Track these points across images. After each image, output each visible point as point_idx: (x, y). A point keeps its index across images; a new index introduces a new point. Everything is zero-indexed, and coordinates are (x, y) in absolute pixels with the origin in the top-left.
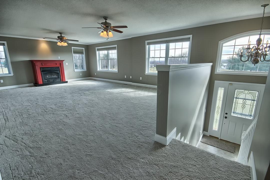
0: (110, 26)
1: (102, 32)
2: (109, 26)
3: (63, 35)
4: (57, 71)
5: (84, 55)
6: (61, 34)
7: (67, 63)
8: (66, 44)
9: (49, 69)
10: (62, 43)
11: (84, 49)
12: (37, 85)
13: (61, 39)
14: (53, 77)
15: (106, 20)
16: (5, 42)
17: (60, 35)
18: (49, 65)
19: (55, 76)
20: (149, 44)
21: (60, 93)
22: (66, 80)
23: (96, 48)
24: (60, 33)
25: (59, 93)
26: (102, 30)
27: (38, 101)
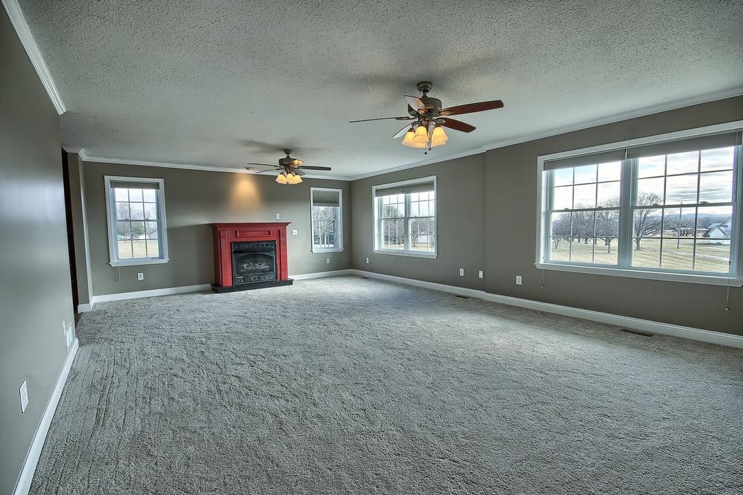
0: (439, 108)
1: (411, 130)
2: (436, 108)
3: (292, 156)
4: (270, 250)
5: (339, 209)
6: (288, 154)
7: (296, 231)
8: (297, 179)
9: (251, 245)
10: (290, 175)
11: (340, 191)
12: (218, 288)
13: (287, 165)
14: (258, 266)
15: (426, 91)
16: (161, 181)
17: (284, 156)
18: (252, 236)
19: (264, 266)
20: (550, 165)
21: (270, 317)
22: (290, 277)
23: (374, 188)
24: (287, 151)
25: (267, 317)
26: (410, 127)
27: (209, 342)
